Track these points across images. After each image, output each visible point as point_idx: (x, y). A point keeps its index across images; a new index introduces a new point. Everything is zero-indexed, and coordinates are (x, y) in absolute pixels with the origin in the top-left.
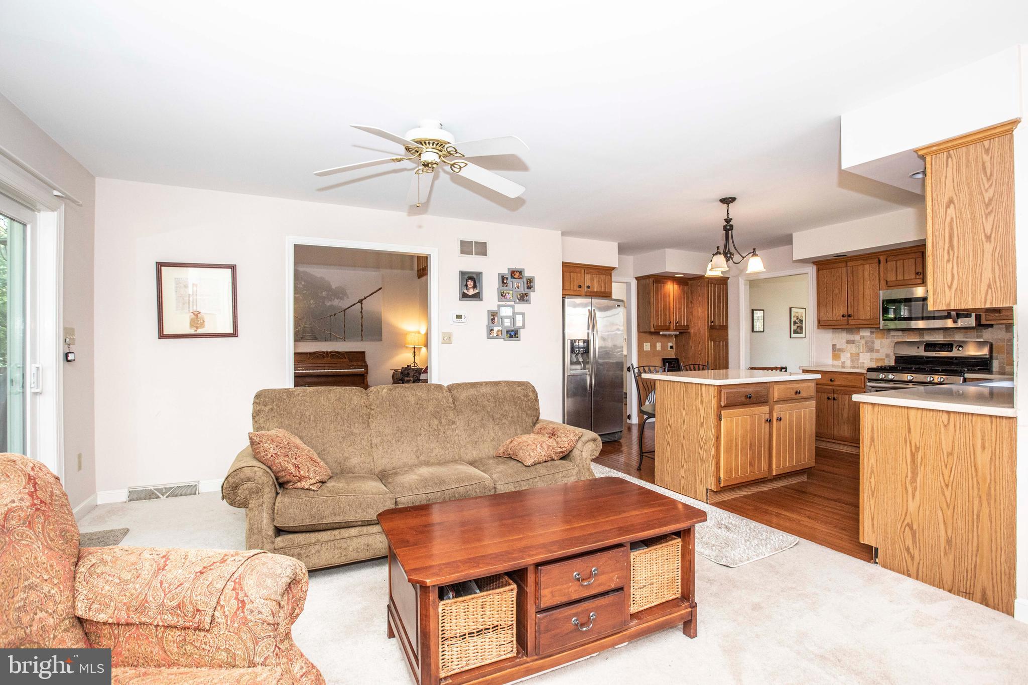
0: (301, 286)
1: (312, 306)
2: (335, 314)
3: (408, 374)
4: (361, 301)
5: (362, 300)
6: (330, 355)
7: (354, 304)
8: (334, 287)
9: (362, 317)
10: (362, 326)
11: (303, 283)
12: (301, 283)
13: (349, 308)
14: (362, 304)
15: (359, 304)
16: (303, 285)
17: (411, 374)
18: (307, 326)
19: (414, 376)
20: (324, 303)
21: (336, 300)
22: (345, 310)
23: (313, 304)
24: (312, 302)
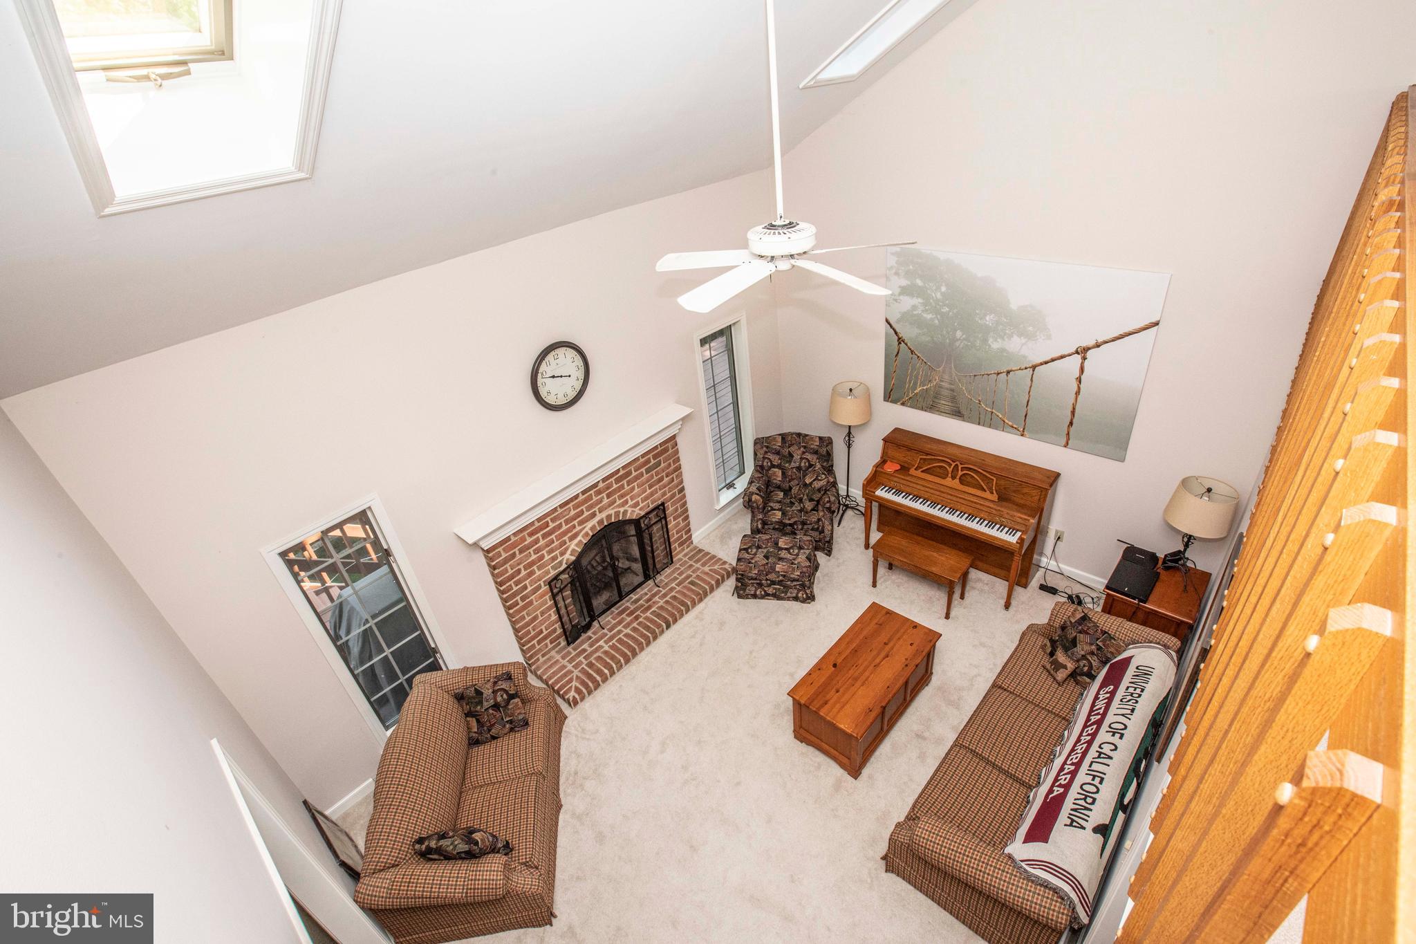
0: (939, 296)
1: (957, 344)
2: (1008, 372)
3: (1074, 643)
4: (1083, 352)
5: (1086, 350)
6: (960, 473)
7: (1062, 357)
8: (1014, 306)
9: (1078, 393)
10: (1073, 413)
11: (943, 289)
12: (938, 288)
13: (1046, 363)
14: (1084, 358)
15: (1078, 358)
16: (943, 294)
17: (1080, 650)
18: (945, 385)
19: (1084, 657)
20: (985, 341)
21: (1015, 338)
22: (1034, 367)
23: (960, 339)
24: (959, 334)
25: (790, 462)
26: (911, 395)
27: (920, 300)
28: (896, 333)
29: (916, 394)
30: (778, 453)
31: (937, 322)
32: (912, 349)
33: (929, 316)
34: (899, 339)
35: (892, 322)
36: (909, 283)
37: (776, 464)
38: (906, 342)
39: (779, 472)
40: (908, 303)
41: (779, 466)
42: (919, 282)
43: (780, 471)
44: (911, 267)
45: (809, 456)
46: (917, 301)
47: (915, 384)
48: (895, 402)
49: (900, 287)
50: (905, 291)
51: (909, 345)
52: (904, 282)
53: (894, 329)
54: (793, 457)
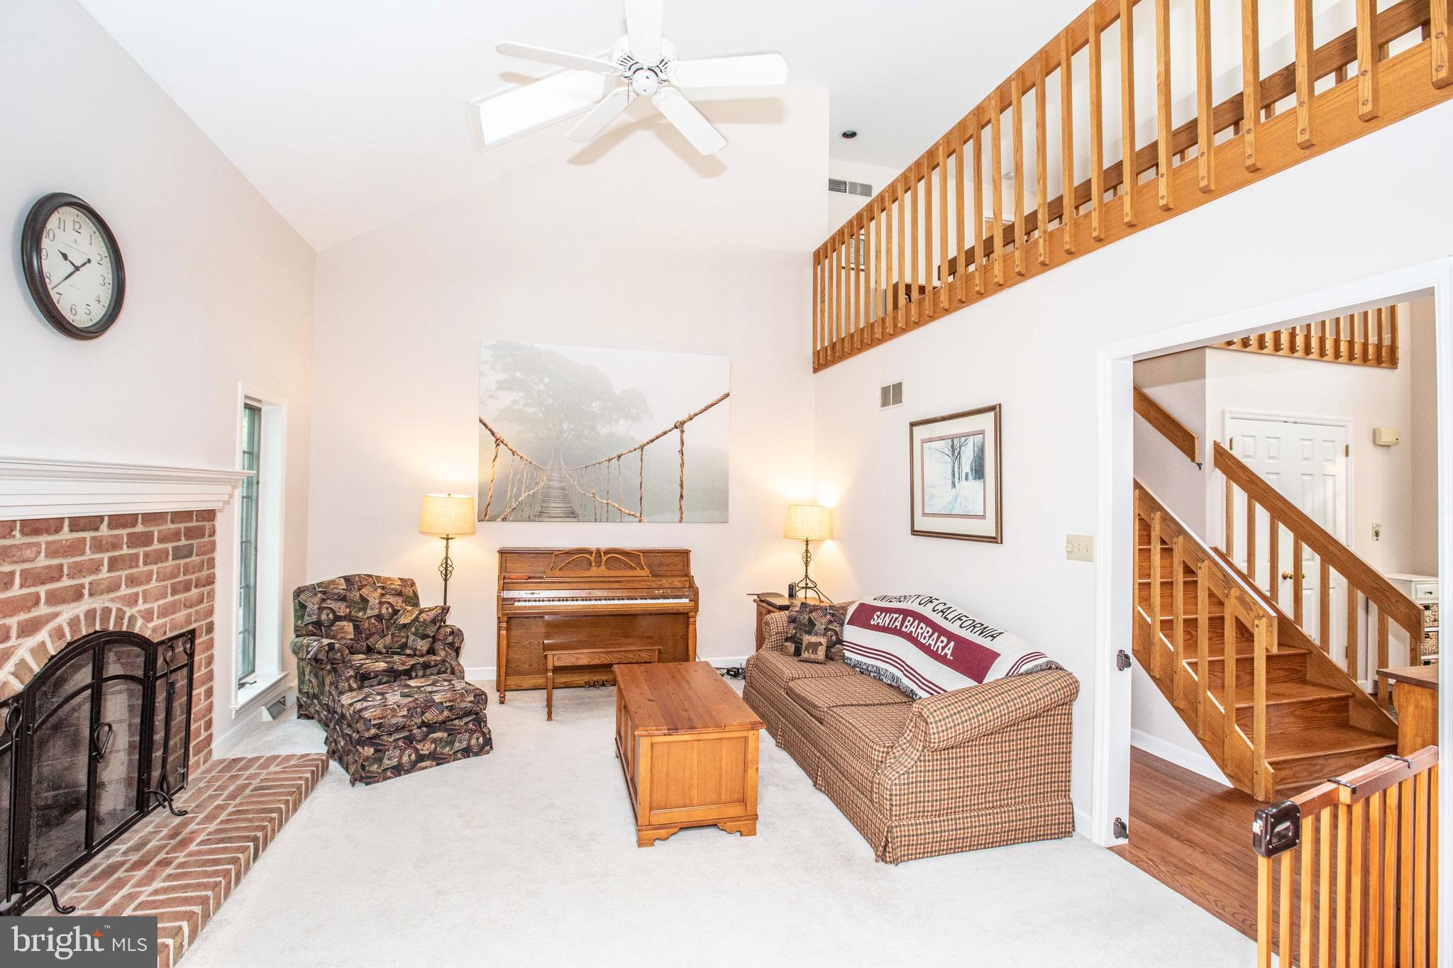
0: (542, 387)
1: (565, 435)
2: (619, 457)
3: (811, 623)
4: (680, 426)
5: (683, 423)
6: (604, 559)
7: (665, 433)
8: (617, 391)
9: (682, 465)
10: (682, 486)
11: (546, 380)
12: (541, 380)
13: (652, 441)
14: (682, 432)
15: (677, 432)
16: (546, 385)
17: (820, 625)
18: (555, 484)
19: (826, 629)
20: (593, 428)
21: (622, 421)
22: (642, 448)
23: (567, 430)
24: (566, 425)
25: (364, 609)
26: (514, 505)
27: (521, 394)
28: (493, 434)
29: (521, 503)
30: (343, 599)
31: (540, 414)
32: (514, 449)
33: (531, 410)
34: (497, 440)
35: (486, 422)
36: (507, 376)
37: (341, 616)
38: (505, 442)
39: (349, 627)
40: (506, 398)
41: (348, 618)
42: (519, 375)
43: (351, 624)
44: (509, 360)
45: (391, 599)
46: (516, 395)
47: (519, 490)
48: (492, 519)
49: (497, 381)
50: (502, 386)
51: (509, 445)
52: (502, 376)
53: (490, 430)
54: (368, 601)
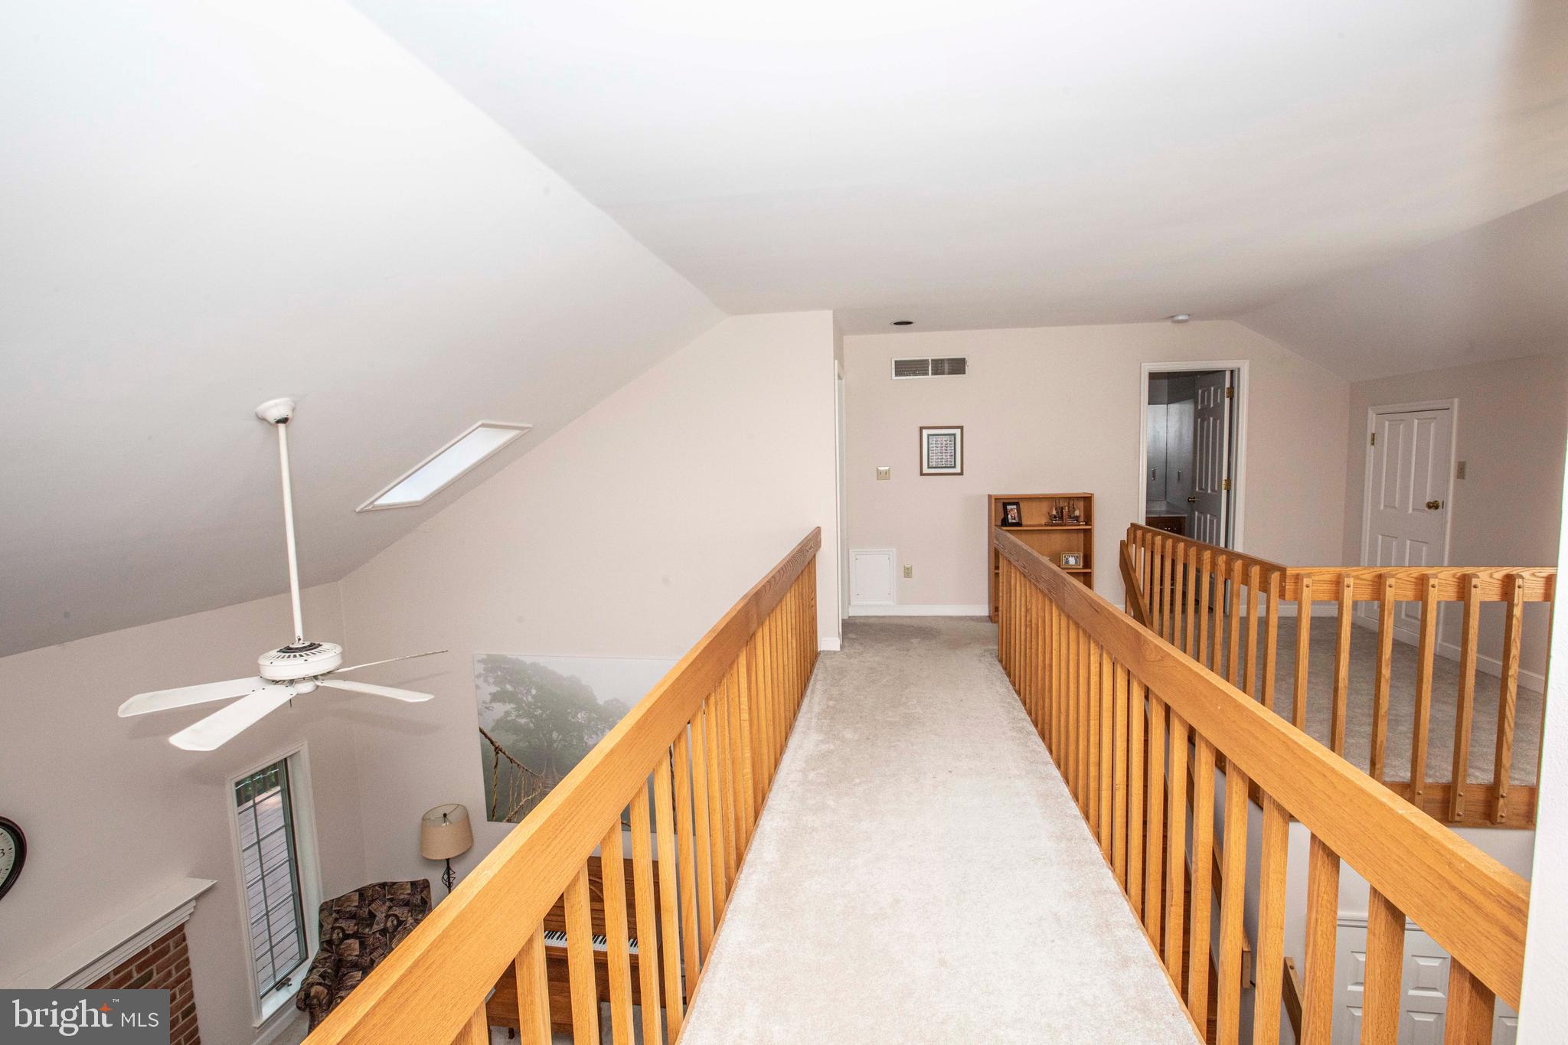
0: (530, 699)
8: (601, 702)
11: (534, 692)
12: (529, 692)
16: (533, 697)
20: (581, 738)
23: (557, 740)
24: (555, 735)
25: (371, 925)
26: (516, 809)
27: (512, 706)
28: (492, 742)
29: (522, 807)
30: (353, 916)
31: (532, 725)
32: (511, 757)
33: (523, 721)
34: (496, 748)
35: (485, 731)
36: (499, 689)
37: (351, 932)
38: (503, 750)
39: (355, 944)
40: (500, 709)
41: (355, 936)
42: (509, 687)
43: (357, 941)
44: (499, 673)
45: (397, 911)
46: (509, 707)
47: (519, 795)
48: (499, 820)
49: (490, 694)
50: (496, 698)
51: (507, 753)
52: (494, 689)
53: (489, 739)
54: (375, 916)
